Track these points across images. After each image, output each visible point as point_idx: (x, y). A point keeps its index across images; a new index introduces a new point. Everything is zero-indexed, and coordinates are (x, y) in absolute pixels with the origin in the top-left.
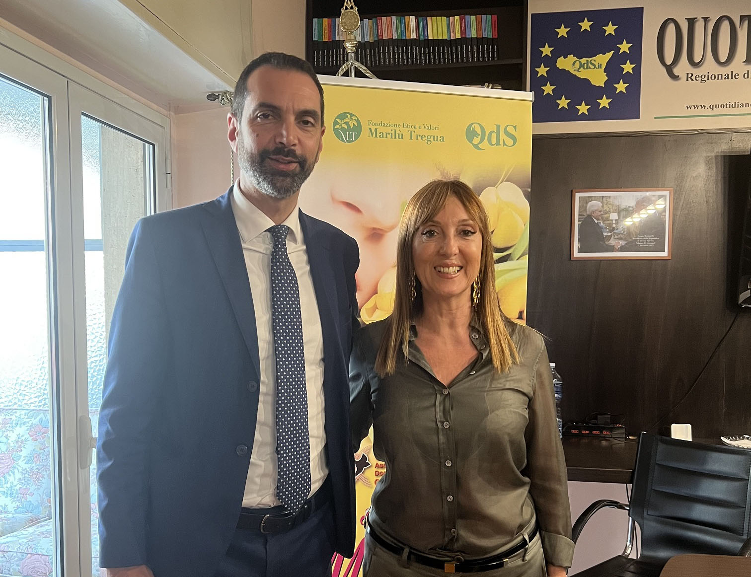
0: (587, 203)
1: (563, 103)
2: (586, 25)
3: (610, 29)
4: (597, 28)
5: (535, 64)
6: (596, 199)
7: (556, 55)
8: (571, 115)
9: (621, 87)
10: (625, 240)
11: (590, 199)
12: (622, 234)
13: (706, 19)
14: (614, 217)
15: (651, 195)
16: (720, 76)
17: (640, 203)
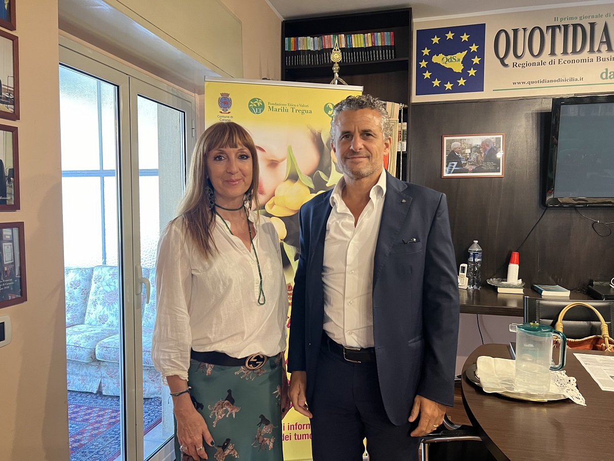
0: (451, 143)
1: (436, 83)
2: (450, 36)
3: (465, 37)
4: (457, 37)
5: (419, 60)
6: (456, 140)
7: (432, 54)
8: (441, 90)
9: (472, 72)
10: (475, 165)
11: (453, 141)
12: (473, 162)
13: (525, 29)
14: (468, 151)
15: (492, 138)
16: (534, 64)
17: (483, 143)
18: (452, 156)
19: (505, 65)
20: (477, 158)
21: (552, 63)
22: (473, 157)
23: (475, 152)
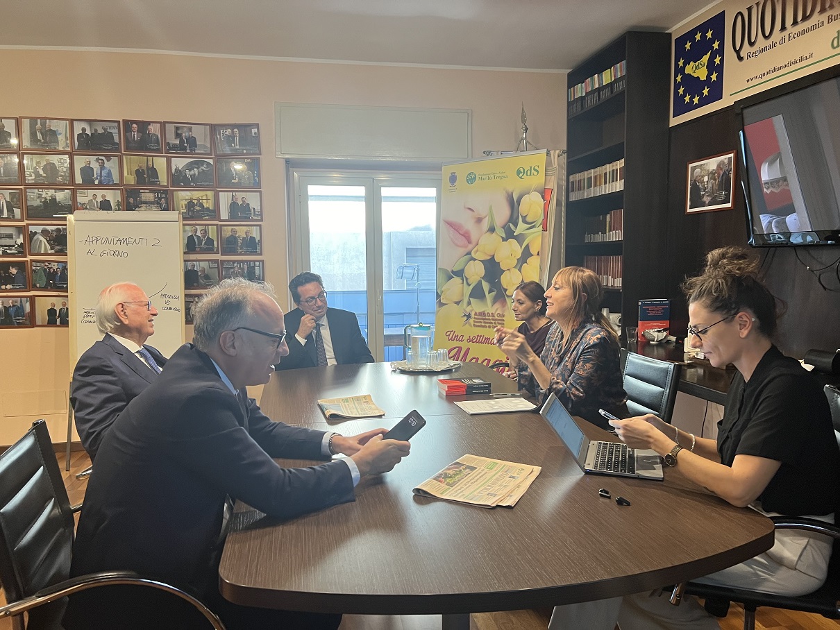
0: (694, 171)
1: (687, 99)
2: (698, 37)
3: (709, 35)
4: (704, 36)
5: (676, 76)
6: (698, 167)
7: (685, 64)
8: (691, 107)
9: (714, 77)
10: (711, 196)
11: (695, 167)
12: (710, 192)
13: (758, 4)
14: (706, 179)
15: (724, 158)
16: (766, 49)
17: (718, 166)
18: (695, 188)
19: (740, 59)
20: (713, 186)
21: (782, 41)
22: (710, 185)
23: (711, 179)
